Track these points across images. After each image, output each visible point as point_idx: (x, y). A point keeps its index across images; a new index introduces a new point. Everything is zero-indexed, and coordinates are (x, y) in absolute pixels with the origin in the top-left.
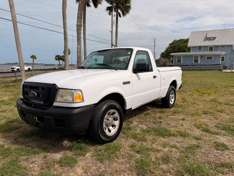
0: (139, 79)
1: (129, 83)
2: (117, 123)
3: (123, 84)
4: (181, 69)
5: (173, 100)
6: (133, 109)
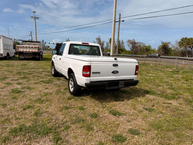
0: (56, 58)
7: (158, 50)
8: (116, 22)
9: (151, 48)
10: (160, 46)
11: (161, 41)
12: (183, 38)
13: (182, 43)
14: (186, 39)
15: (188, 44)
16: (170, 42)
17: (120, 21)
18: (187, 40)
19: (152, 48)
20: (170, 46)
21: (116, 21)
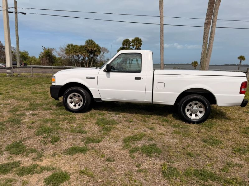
0: (109, 77)
1: (93, 78)
2: (82, 104)
3: (87, 78)
4: (246, 76)
5: (200, 116)
6: (103, 100)
7: (40, 58)
8: (9, 12)
9: (28, 55)
10: (42, 53)
11: (43, 47)
12: (69, 45)
13: (69, 51)
14: (72, 45)
15: (75, 52)
16: (53, 49)
17: (16, 12)
18: (73, 47)
19: (30, 55)
20: (55, 53)
21: (9, 10)
